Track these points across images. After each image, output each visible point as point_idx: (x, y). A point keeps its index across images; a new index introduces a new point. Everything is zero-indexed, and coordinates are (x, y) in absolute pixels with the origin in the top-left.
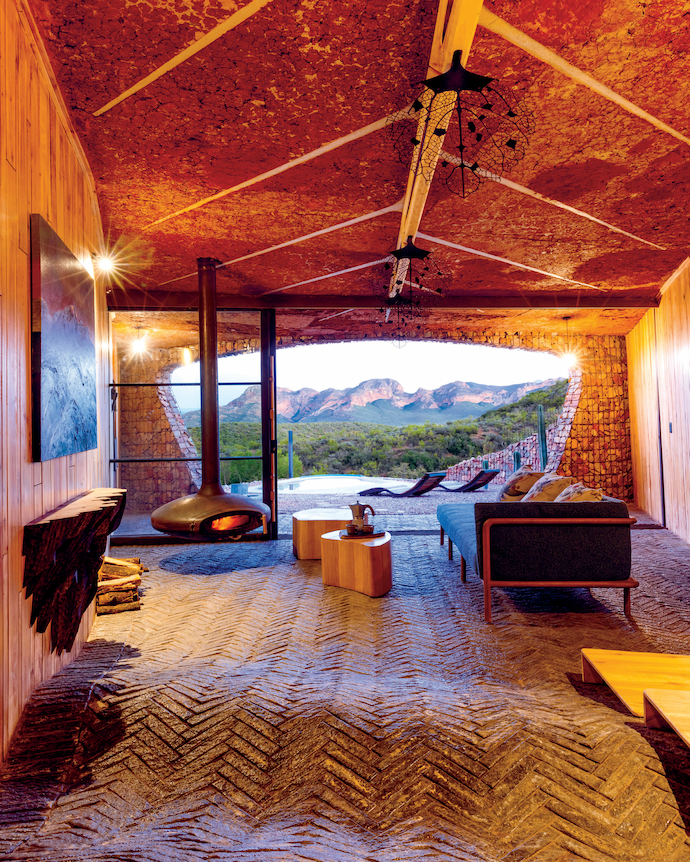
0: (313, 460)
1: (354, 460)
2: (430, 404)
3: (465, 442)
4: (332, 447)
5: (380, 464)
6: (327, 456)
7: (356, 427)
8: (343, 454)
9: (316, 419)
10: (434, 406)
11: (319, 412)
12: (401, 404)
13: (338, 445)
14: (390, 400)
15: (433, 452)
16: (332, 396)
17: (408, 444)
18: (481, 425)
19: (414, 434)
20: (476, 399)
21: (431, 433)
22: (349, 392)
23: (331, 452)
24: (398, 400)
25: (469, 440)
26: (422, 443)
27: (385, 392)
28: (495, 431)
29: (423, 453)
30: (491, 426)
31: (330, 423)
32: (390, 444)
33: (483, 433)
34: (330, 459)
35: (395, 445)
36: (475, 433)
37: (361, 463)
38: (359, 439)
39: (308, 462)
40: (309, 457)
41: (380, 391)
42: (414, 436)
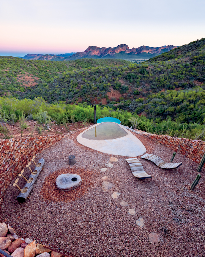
0: (104, 74)
1: (115, 75)
2: (135, 53)
3: (144, 70)
4: (110, 71)
5: (121, 76)
6: (108, 73)
7: (116, 60)
8: (112, 73)
9: (106, 56)
10: (136, 53)
11: (106, 54)
12: (128, 53)
13: (111, 70)
14: (125, 51)
15: (136, 73)
16: (110, 50)
17: (129, 70)
18: (149, 65)
19: (131, 67)
20: (147, 52)
21: (136, 67)
22: (115, 48)
23: (109, 72)
24: (127, 51)
25: (145, 70)
26: (133, 70)
27: (124, 49)
28: (153, 67)
29: (133, 74)
30: (152, 65)
31: (109, 59)
32: (124, 70)
33: (149, 68)
34: (109, 74)
35: (126, 70)
36: (147, 67)
37: (117, 76)
38: (117, 68)
39: (103, 75)
40: (104, 73)
41: (123, 48)
42: (131, 68)
